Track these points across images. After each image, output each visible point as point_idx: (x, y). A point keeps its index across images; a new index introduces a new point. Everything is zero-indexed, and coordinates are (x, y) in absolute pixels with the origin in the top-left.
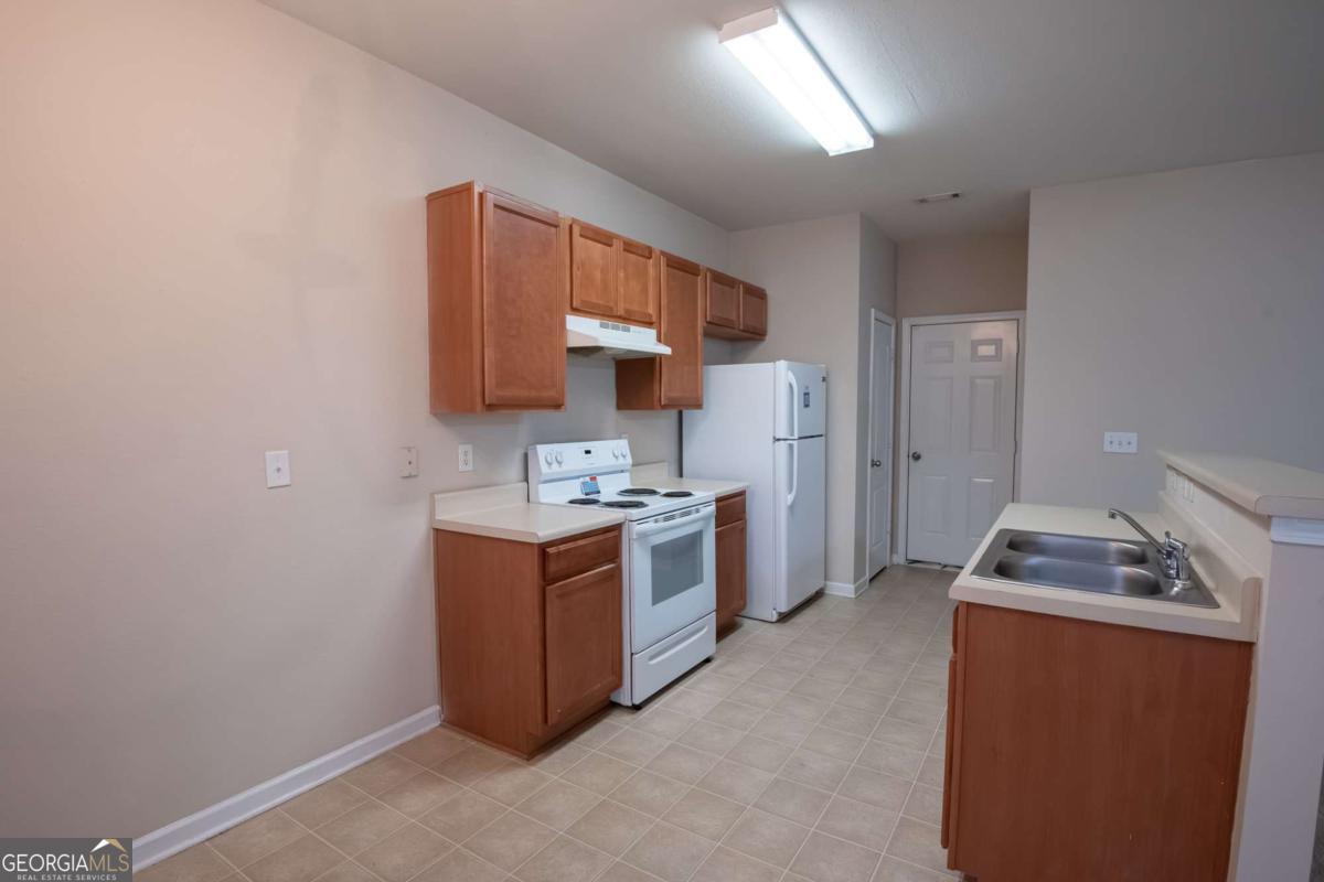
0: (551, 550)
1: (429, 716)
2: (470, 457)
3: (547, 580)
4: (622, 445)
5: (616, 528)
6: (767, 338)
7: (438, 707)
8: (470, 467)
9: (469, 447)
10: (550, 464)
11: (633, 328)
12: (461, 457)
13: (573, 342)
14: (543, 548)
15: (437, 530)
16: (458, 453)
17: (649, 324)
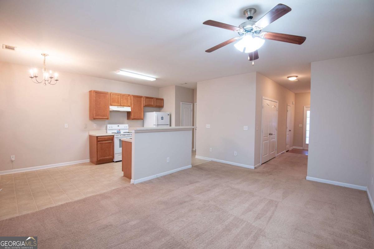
0: (98, 137)
1: (88, 160)
2: (96, 126)
3: (98, 141)
4: (127, 125)
5: (113, 136)
6: (164, 107)
7: (89, 159)
8: (96, 127)
9: (96, 125)
10: (110, 127)
11: (125, 107)
12: (94, 126)
13: (111, 110)
14: (97, 137)
15: (90, 135)
16: (94, 125)
17: (129, 106)
